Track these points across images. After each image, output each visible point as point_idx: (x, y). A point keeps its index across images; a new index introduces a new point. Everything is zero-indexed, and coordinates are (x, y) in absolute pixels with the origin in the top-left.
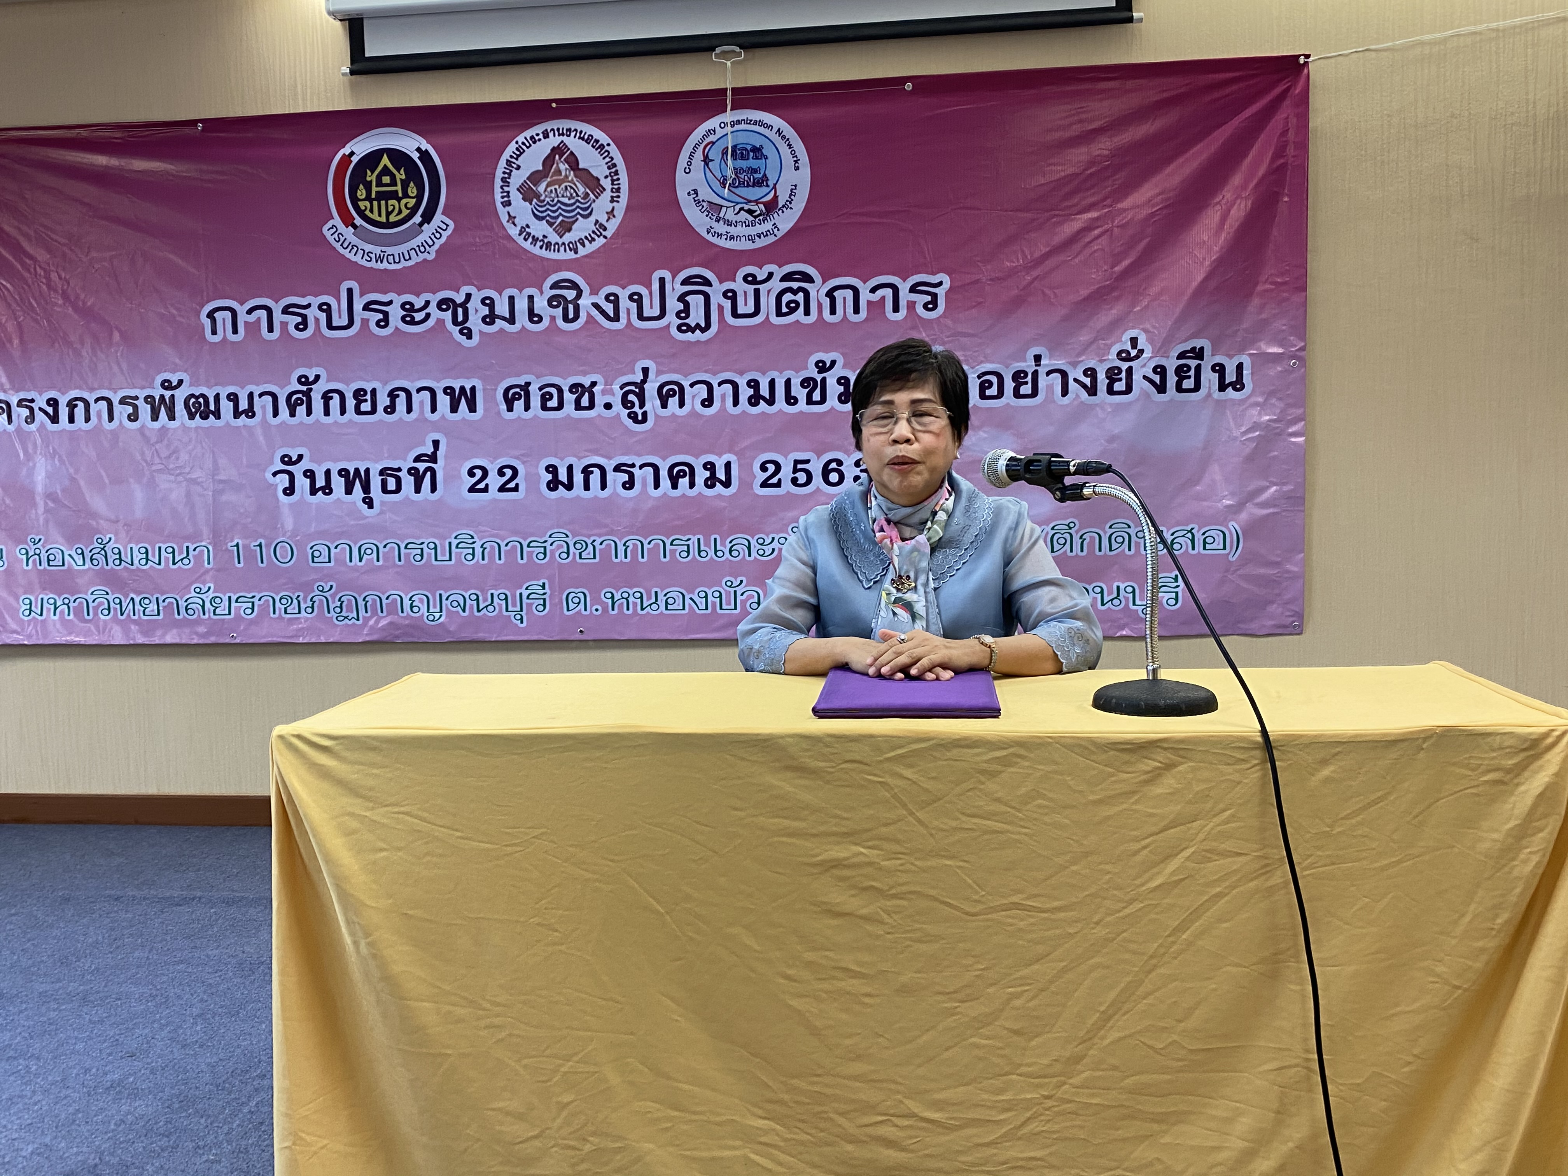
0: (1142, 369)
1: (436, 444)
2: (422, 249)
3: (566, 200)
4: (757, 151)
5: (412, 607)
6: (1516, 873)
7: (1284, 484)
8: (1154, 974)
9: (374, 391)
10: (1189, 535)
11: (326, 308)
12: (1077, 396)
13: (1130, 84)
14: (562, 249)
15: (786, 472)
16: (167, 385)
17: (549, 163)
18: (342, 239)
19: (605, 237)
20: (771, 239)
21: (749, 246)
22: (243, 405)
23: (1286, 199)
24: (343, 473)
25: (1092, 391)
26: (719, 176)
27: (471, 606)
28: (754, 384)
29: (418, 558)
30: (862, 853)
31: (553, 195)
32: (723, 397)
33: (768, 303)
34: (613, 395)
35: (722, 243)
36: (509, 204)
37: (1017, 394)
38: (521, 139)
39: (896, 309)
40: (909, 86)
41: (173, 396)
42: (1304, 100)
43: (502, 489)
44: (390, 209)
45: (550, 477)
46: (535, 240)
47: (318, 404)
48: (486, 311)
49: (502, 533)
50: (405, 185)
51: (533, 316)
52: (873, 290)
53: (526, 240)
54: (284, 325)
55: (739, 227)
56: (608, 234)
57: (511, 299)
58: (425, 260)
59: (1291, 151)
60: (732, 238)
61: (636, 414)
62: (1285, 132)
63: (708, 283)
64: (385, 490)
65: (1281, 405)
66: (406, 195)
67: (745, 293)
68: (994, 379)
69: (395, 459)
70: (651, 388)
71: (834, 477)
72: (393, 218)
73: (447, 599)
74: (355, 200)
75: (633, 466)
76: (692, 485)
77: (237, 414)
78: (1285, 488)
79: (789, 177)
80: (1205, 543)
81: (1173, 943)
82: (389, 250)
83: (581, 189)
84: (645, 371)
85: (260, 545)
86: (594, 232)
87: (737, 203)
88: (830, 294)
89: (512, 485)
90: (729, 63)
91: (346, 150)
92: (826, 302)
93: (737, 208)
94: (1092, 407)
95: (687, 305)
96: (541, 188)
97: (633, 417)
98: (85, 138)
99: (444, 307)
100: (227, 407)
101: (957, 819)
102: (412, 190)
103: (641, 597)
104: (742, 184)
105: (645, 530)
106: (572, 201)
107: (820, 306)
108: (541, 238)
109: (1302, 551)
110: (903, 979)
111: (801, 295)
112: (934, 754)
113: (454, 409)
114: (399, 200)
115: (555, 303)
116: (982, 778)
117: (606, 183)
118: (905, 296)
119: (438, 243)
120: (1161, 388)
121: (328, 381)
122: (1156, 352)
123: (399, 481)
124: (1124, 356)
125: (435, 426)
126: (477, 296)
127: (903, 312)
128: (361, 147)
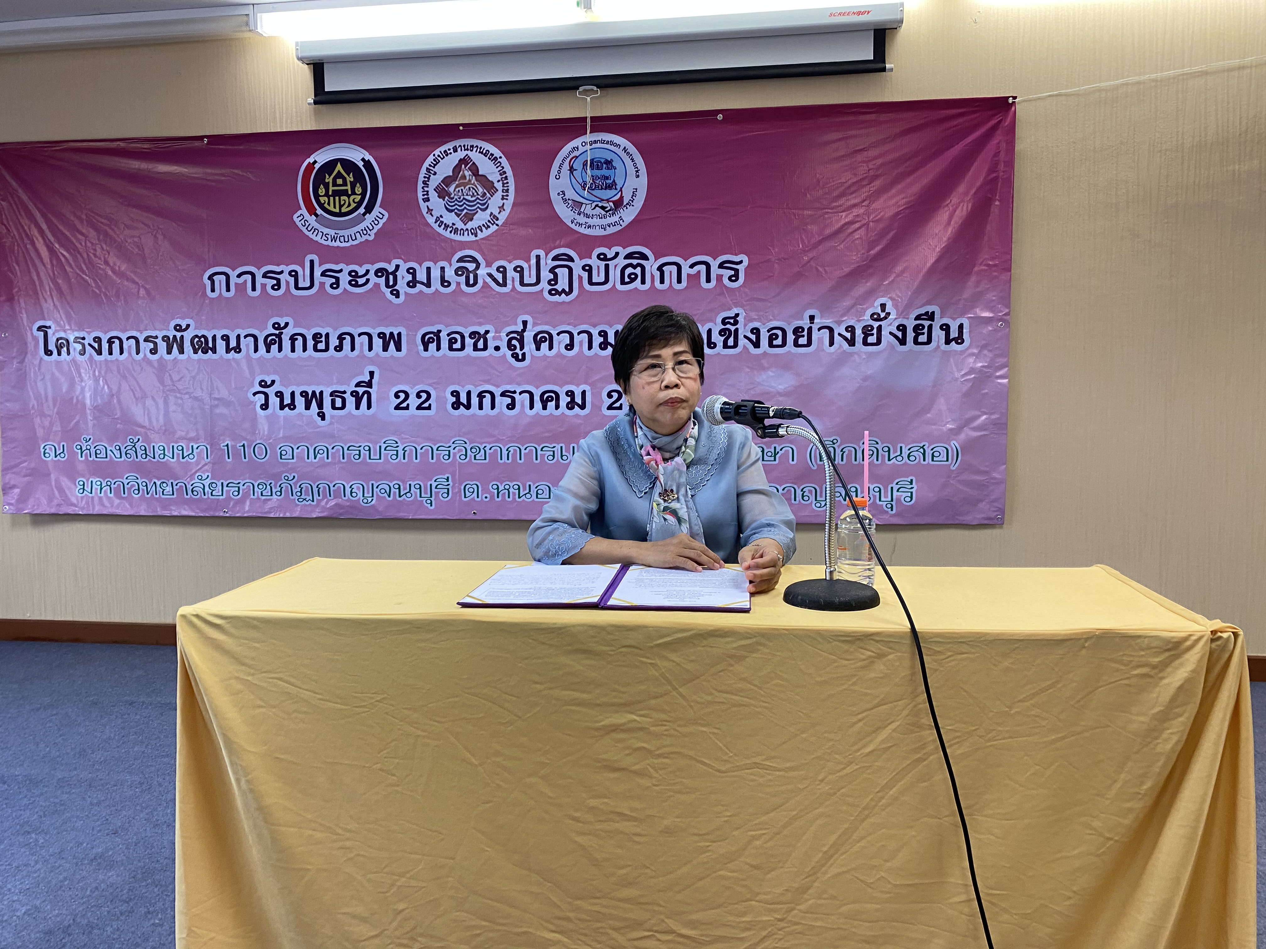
0: (889, 327)
1: (372, 374)
2: (365, 232)
3: (469, 198)
4: (609, 163)
5: (351, 493)
6: (1159, 749)
7: (992, 414)
8: (866, 822)
9: (327, 335)
10: (922, 450)
11: (294, 274)
12: (841, 346)
13: (883, 117)
14: (466, 233)
16: (178, 328)
17: (457, 170)
18: (307, 224)
19: (497, 225)
20: (618, 228)
21: (601, 233)
22: (233, 344)
23: (997, 203)
24: (304, 394)
25: (851, 342)
26: (581, 181)
27: (395, 493)
28: (603, 334)
29: (357, 457)
30: (635, 720)
31: (460, 194)
32: (581, 343)
33: (615, 275)
34: (501, 340)
35: (582, 230)
36: (427, 200)
37: (796, 344)
38: (437, 152)
39: (708, 280)
40: (720, 117)
41: (182, 336)
42: (1012, 130)
43: (419, 408)
44: (342, 203)
45: (454, 399)
46: (446, 226)
47: (287, 344)
48: (410, 277)
49: (418, 440)
50: (353, 185)
51: (444, 282)
52: (692, 266)
53: (440, 226)
54: (264, 286)
55: (595, 219)
56: (500, 222)
57: (429, 269)
58: (366, 240)
59: (1001, 167)
60: (589, 227)
61: (517, 354)
62: (997, 154)
63: (571, 259)
64: (334, 407)
65: (990, 355)
66: (354, 193)
67: (598, 267)
68: (779, 333)
69: (341, 384)
70: (529, 336)
72: (344, 210)
73: (377, 487)
74: (317, 196)
75: (515, 392)
76: (557, 407)
77: (228, 350)
78: (993, 417)
79: (631, 183)
80: (933, 456)
81: (882, 798)
82: (341, 233)
83: (481, 190)
84: (525, 323)
85: (244, 446)
86: (489, 221)
87: (594, 202)
88: (660, 269)
89: (426, 405)
90: (589, 99)
91: (311, 160)
92: (657, 274)
93: (593, 206)
94: (851, 354)
95: (556, 275)
96: (451, 189)
97: (515, 356)
98: (124, 149)
99: (380, 274)
100: (221, 345)
101: (712, 694)
102: (358, 190)
103: (519, 489)
104: (597, 187)
105: (523, 439)
106: (474, 199)
107: (653, 276)
108: (451, 225)
109: (1005, 464)
110: (666, 822)
111: (639, 269)
112: (695, 642)
113: (385, 348)
114: (349, 196)
115: (460, 273)
116: (732, 662)
117: (499, 186)
118: (715, 271)
120: (903, 342)
121: (294, 327)
122: (899, 315)
123: (344, 401)
124: (876, 317)
125: (372, 361)
126: (404, 267)
127: (713, 282)
128: (321, 157)
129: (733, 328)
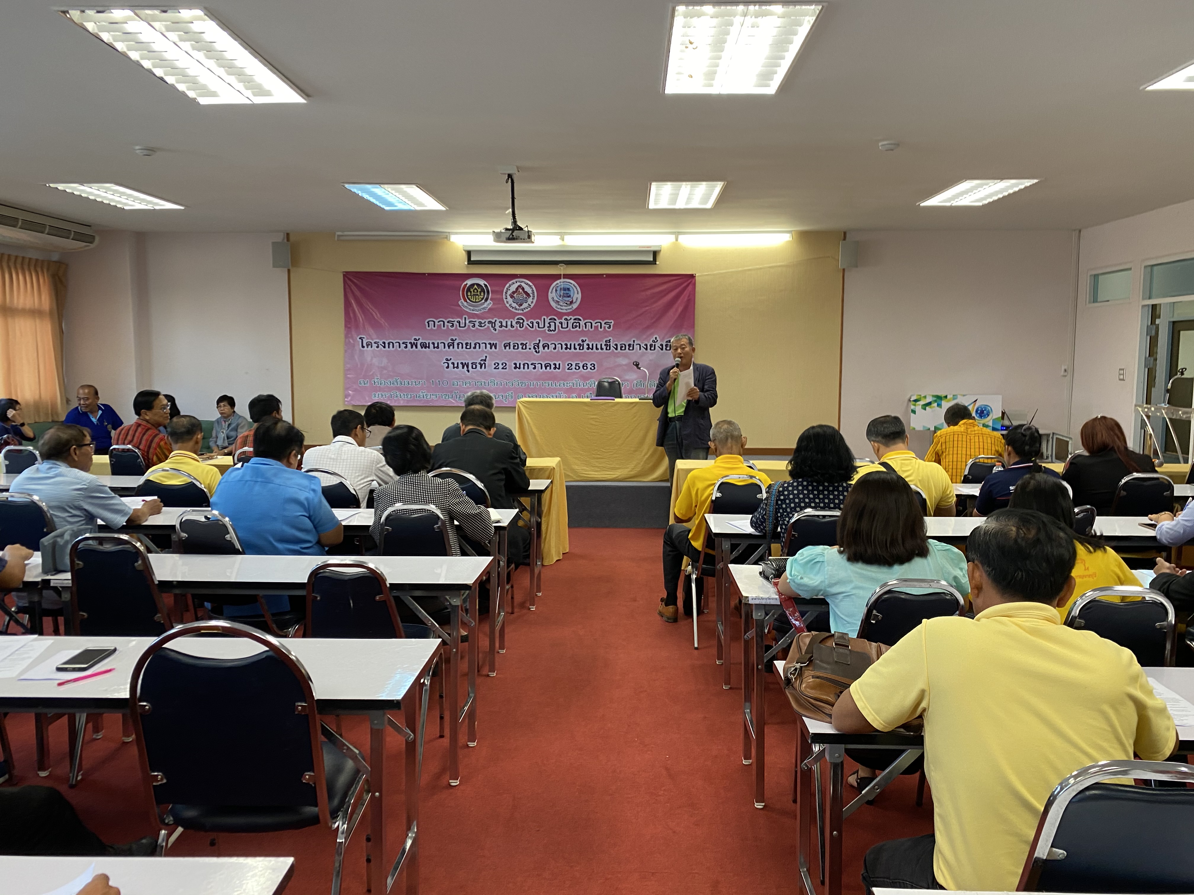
0: (658, 345)
1: (486, 357)
2: (484, 308)
3: (521, 298)
4: (569, 289)
9: (470, 343)
11: (459, 322)
12: (643, 350)
14: (520, 310)
15: (574, 366)
16: (415, 339)
17: (517, 289)
18: (464, 305)
20: (571, 310)
21: (566, 311)
22: (436, 345)
23: (690, 308)
24: (462, 363)
25: (646, 349)
26: (559, 294)
28: (566, 345)
31: (518, 297)
32: (559, 347)
33: (570, 325)
34: (531, 346)
35: (559, 310)
36: (507, 298)
37: (629, 349)
38: (510, 283)
39: (601, 328)
40: (605, 276)
41: (417, 342)
42: (695, 284)
43: (503, 368)
44: (476, 298)
45: (515, 366)
46: (513, 308)
47: (456, 346)
49: (503, 379)
50: (480, 292)
51: (512, 326)
52: (595, 323)
53: (511, 307)
54: (448, 326)
55: (563, 307)
56: (531, 307)
57: (507, 322)
58: (485, 311)
59: (692, 296)
60: (562, 309)
62: (690, 292)
63: (555, 320)
64: (472, 368)
66: (480, 295)
67: (565, 323)
68: (624, 345)
69: (475, 360)
70: (541, 345)
71: (585, 368)
72: (477, 301)
74: (467, 296)
75: (536, 364)
76: (550, 368)
77: (434, 348)
79: (576, 296)
82: (476, 308)
83: (525, 296)
84: (539, 340)
85: (439, 381)
86: (528, 306)
87: (563, 301)
88: (585, 324)
89: (505, 368)
90: (562, 268)
91: (465, 283)
92: (584, 325)
94: (645, 353)
95: (550, 325)
96: (515, 295)
97: (536, 352)
99: (489, 323)
100: (431, 346)
102: (482, 294)
103: (537, 396)
104: (565, 297)
105: (538, 379)
106: (523, 299)
107: (583, 326)
108: (515, 307)
111: (578, 324)
113: (491, 348)
115: (517, 323)
117: (531, 295)
118: (603, 325)
119: (489, 307)
120: (662, 349)
121: (459, 340)
122: (661, 341)
123: (476, 365)
124: (654, 341)
125: (486, 352)
126: (498, 321)
127: (603, 329)
128: (469, 282)
129: (609, 344)
